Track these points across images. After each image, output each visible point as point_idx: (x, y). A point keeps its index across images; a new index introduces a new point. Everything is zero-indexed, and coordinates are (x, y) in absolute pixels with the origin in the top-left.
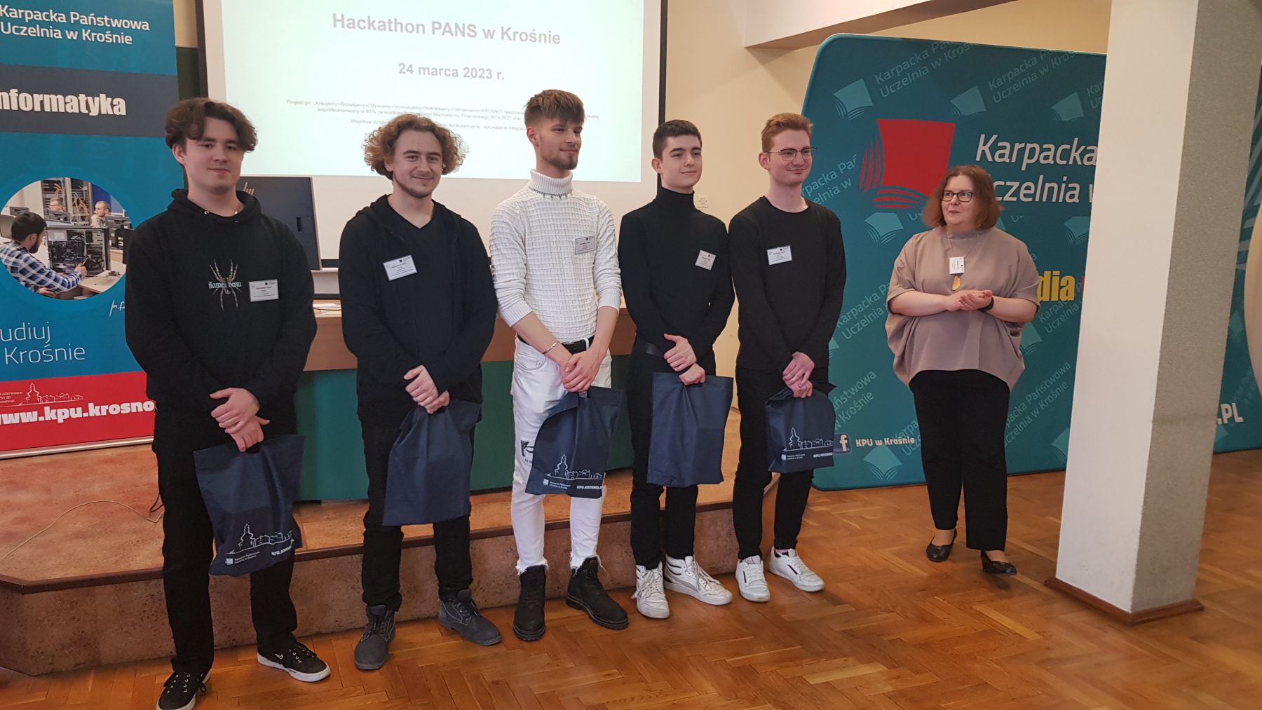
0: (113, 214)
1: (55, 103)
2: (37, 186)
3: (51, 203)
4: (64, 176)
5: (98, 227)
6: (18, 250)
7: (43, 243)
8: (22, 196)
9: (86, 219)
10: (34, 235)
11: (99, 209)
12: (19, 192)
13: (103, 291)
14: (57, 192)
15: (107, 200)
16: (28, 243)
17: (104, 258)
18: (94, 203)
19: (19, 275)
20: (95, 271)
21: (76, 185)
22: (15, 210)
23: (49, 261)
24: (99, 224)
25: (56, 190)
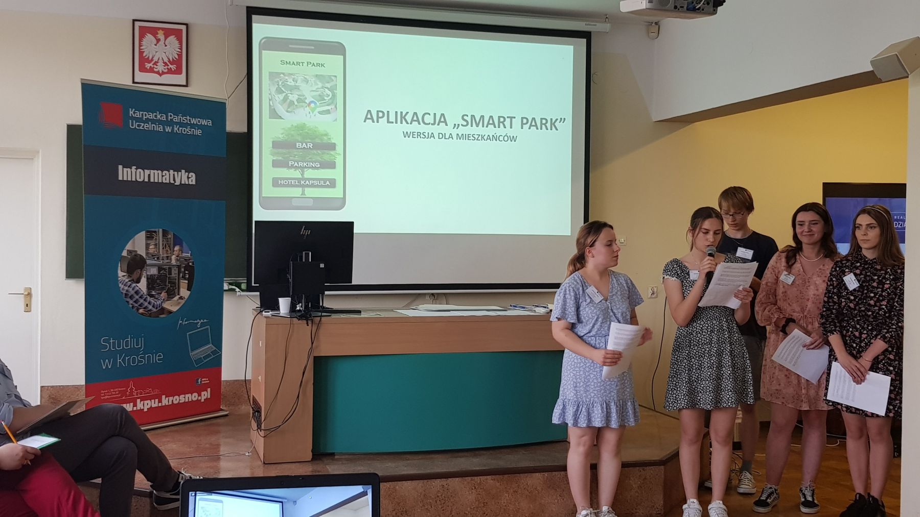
0: (184, 255)
1: (156, 176)
2: (142, 235)
3: (151, 247)
4: (159, 228)
5: (175, 264)
6: (130, 281)
7: (144, 276)
8: (134, 243)
9: (169, 258)
10: (139, 270)
11: (176, 251)
12: (132, 240)
13: (175, 310)
14: (154, 239)
15: (181, 245)
16: (135, 276)
18: (174, 247)
19: (128, 300)
20: (172, 296)
21: (165, 233)
22: (129, 252)
24: (176, 262)
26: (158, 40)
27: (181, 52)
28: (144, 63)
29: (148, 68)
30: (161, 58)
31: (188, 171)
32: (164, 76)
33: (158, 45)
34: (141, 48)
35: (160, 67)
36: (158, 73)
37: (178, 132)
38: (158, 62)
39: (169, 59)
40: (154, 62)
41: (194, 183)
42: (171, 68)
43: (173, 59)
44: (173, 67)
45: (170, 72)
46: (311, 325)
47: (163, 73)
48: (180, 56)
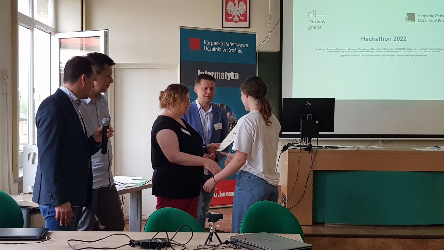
1: (217, 75)
4: (219, 103)
15: (231, 112)
26: (235, 4)
27: (247, 10)
28: (228, 17)
29: (230, 19)
30: (236, 14)
31: (235, 72)
32: (237, 23)
33: (235, 7)
34: (227, 9)
35: (236, 19)
36: (235, 22)
37: (229, 51)
38: (235, 16)
39: (240, 14)
40: (233, 16)
41: (238, 79)
42: (241, 19)
43: (242, 14)
44: (242, 18)
45: (241, 21)
46: (311, 153)
47: (237, 22)
48: (246, 12)
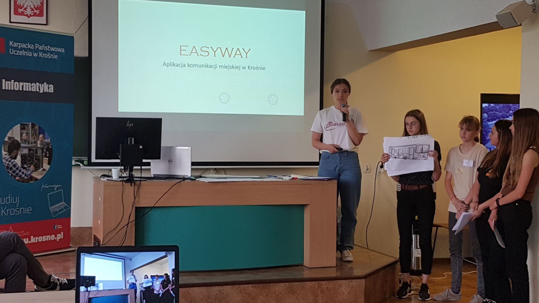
3: (24, 135)
4: (29, 122)
6: (10, 158)
7: (19, 154)
8: (12, 132)
9: (36, 142)
10: (16, 151)
11: (41, 138)
13: (40, 178)
15: (44, 134)
16: (13, 155)
17: (41, 162)
18: (39, 135)
19: (9, 170)
23: (20, 164)
24: (40, 145)
25: (25, 128)
27: (43, 1)
28: (17, 8)
29: (20, 12)
30: (29, 6)
31: (48, 83)
32: (31, 18)
35: (29, 12)
36: (27, 15)
37: (42, 56)
38: (27, 8)
39: (34, 6)
40: (24, 8)
43: (37, 6)
44: (37, 12)
45: (35, 15)
47: (31, 16)
48: (42, 4)
